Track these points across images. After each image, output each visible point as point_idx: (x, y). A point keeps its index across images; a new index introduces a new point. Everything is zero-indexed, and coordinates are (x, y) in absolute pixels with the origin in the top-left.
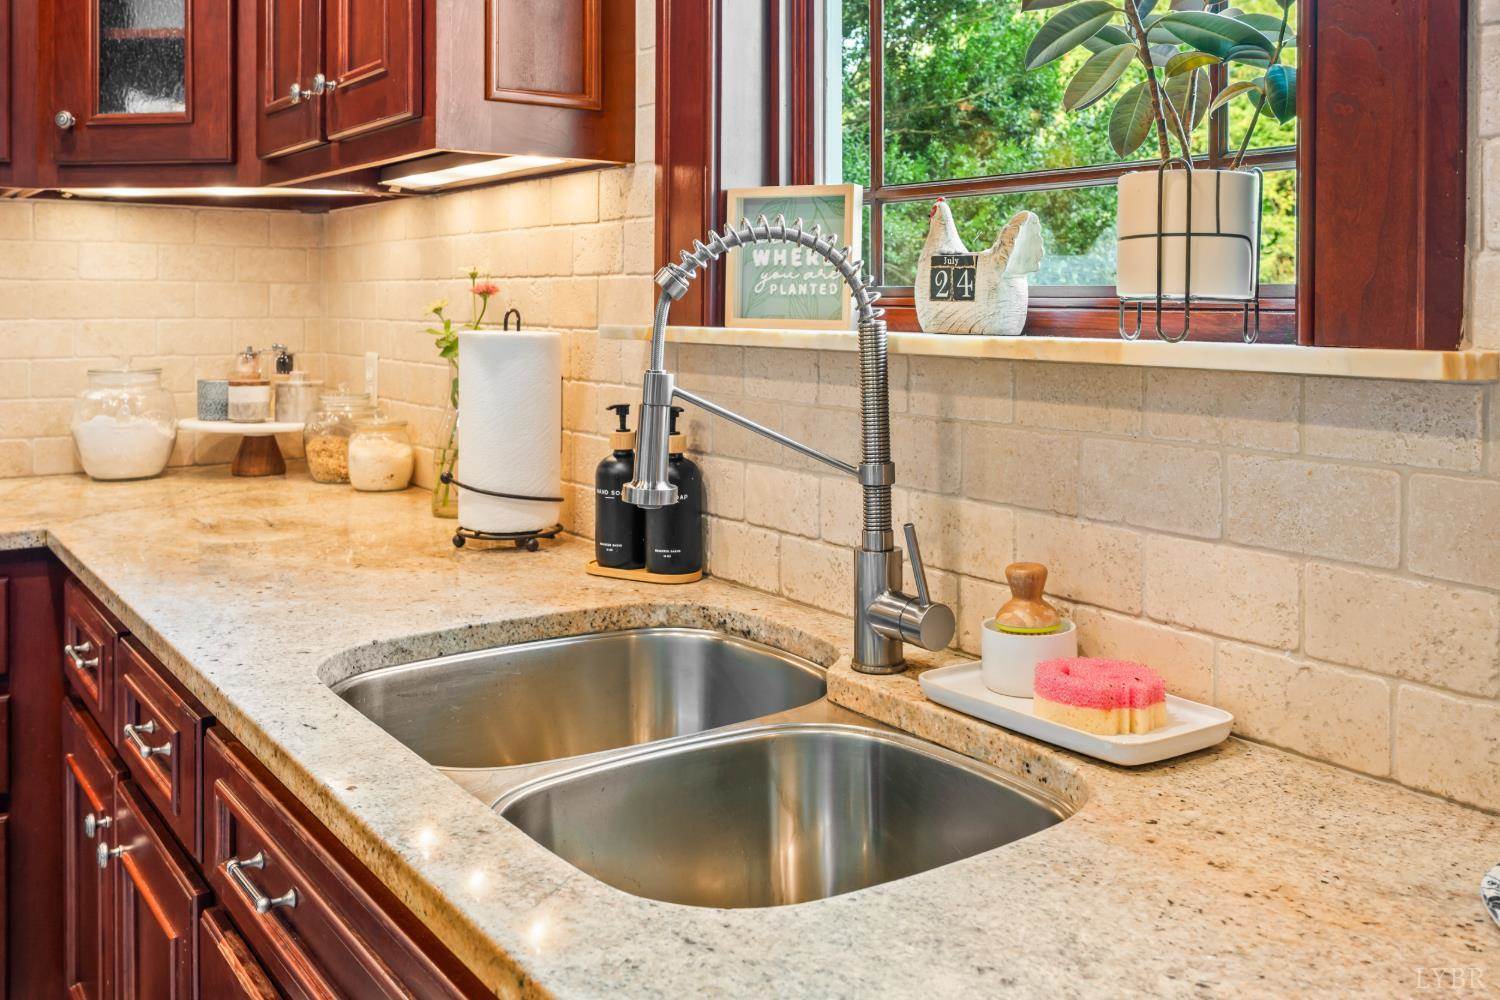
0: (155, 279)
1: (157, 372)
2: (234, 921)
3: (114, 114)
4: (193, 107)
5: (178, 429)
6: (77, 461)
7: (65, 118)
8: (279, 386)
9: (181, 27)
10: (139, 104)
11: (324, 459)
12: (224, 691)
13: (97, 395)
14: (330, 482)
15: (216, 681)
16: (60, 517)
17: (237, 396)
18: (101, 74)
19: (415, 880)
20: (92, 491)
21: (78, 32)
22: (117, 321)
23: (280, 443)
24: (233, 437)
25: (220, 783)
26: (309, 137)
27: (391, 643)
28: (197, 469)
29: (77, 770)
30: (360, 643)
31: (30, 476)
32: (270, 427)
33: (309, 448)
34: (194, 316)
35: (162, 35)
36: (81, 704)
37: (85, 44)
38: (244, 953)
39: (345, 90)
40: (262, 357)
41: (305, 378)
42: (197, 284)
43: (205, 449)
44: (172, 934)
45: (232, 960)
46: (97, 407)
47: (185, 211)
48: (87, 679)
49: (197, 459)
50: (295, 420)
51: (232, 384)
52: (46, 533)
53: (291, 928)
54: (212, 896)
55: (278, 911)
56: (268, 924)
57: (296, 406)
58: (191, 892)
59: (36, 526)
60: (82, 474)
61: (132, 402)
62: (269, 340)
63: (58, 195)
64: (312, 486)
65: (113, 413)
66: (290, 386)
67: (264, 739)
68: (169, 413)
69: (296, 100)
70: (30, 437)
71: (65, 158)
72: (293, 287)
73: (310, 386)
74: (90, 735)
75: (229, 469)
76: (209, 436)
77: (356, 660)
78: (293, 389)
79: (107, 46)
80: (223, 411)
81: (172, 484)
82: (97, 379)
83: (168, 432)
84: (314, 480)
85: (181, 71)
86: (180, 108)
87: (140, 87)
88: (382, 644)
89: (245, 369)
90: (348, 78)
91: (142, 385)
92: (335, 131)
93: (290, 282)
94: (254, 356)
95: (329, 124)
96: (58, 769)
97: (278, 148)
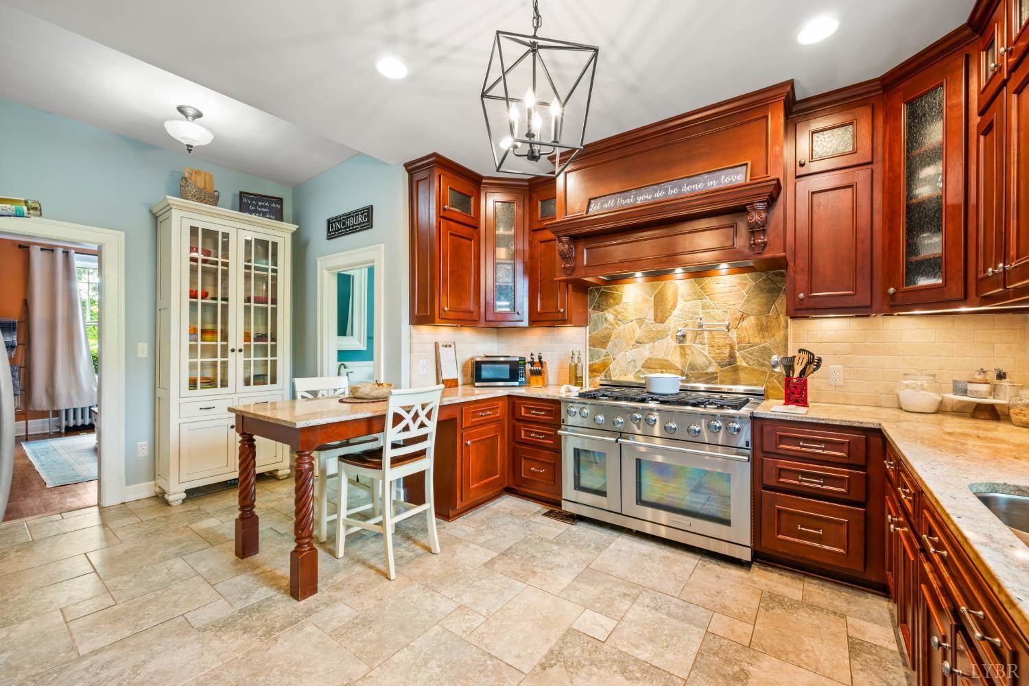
0: (935, 342)
1: (934, 376)
2: (929, 558)
3: (911, 287)
4: (945, 281)
5: (943, 397)
6: (899, 405)
7: (892, 290)
8: (995, 385)
9: (940, 252)
10: (923, 282)
11: (1020, 417)
12: (923, 479)
13: (907, 382)
14: (1023, 427)
15: (922, 476)
16: (886, 420)
17: (971, 387)
18: (906, 274)
19: (971, 547)
20: (904, 415)
21: (897, 261)
22: (917, 357)
23: (996, 407)
24: (971, 403)
25: (925, 511)
26: (998, 287)
27: (1015, 486)
28: (954, 413)
29: (889, 502)
30: (998, 482)
31: (881, 407)
32: (990, 400)
33: (1011, 411)
34: (953, 356)
35: (931, 257)
36: (890, 482)
37: (899, 265)
38: (933, 570)
39: (1016, 267)
40: (989, 373)
41: (1010, 382)
42: (955, 344)
43: (959, 406)
44: (912, 559)
45: (928, 570)
46: (907, 386)
47: (949, 317)
48: (891, 473)
49: (954, 409)
50: (1005, 399)
51: (969, 382)
52: (880, 424)
53: (945, 563)
54: (924, 550)
55: (941, 556)
56: (937, 558)
57: (1005, 394)
58: (918, 546)
59: (877, 421)
60: (901, 408)
61: (922, 385)
62: (992, 366)
63: (892, 315)
64: (1012, 427)
65: (913, 389)
66: (1001, 385)
67: (933, 496)
68: (939, 390)
69: (991, 274)
70: (881, 394)
71: (892, 303)
72: (1008, 345)
73: (1014, 386)
74: (892, 491)
75: (969, 415)
76: (960, 402)
77: (994, 487)
78: (1003, 387)
79: (908, 264)
80: (965, 392)
81: (940, 417)
82: (907, 377)
83: (939, 398)
84: (1015, 425)
85: (940, 268)
86: (940, 281)
87: (922, 275)
88: (1009, 485)
89: (980, 377)
90: (1016, 263)
91: (926, 380)
92: (1009, 285)
93: (1007, 343)
94: (984, 372)
95: (1007, 282)
96: (883, 502)
97: (986, 292)
